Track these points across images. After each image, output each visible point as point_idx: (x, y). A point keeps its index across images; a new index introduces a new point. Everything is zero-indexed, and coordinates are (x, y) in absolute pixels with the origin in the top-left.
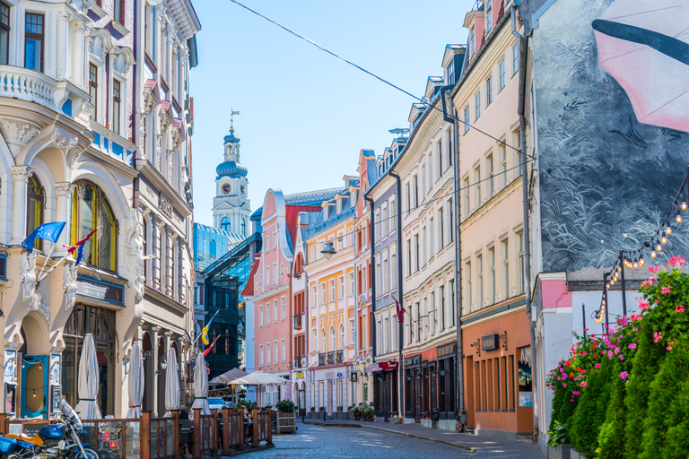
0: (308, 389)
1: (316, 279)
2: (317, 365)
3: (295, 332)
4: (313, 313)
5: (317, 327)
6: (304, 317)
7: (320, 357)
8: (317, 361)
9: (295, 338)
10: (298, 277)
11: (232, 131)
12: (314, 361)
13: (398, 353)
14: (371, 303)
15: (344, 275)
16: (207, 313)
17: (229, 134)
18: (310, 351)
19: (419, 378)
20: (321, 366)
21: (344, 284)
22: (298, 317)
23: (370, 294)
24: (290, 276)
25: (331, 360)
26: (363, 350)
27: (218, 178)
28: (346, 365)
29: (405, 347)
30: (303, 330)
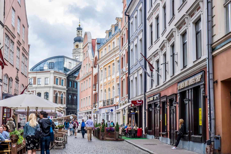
0: (98, 117)
1: (102, 66)
2: (102, 106)
3: (94, 92)
4: (101, 83)
5: (102, 89)
6: (97, 85)
7: (103, 102)
8: (102, 104)
9: (94, 95)
10: (95, 67)
11: (79, 26)
12: (101, 104)
13: (143, 96)
14: (128, 71)
15: (115, 62)
16: (67, 89)
17: (79, 27)
18: (99, 100)
19: (159, 109)
20: (104, 106)
21: (115, 66)
22: (95, 85)
23: (127, 67)
24: (92, 68)
25: (108, 103)
26: (123, 97)
27: (74, 43)
28: (115, 106)
29: (147, 91)
30: (97, 91)
